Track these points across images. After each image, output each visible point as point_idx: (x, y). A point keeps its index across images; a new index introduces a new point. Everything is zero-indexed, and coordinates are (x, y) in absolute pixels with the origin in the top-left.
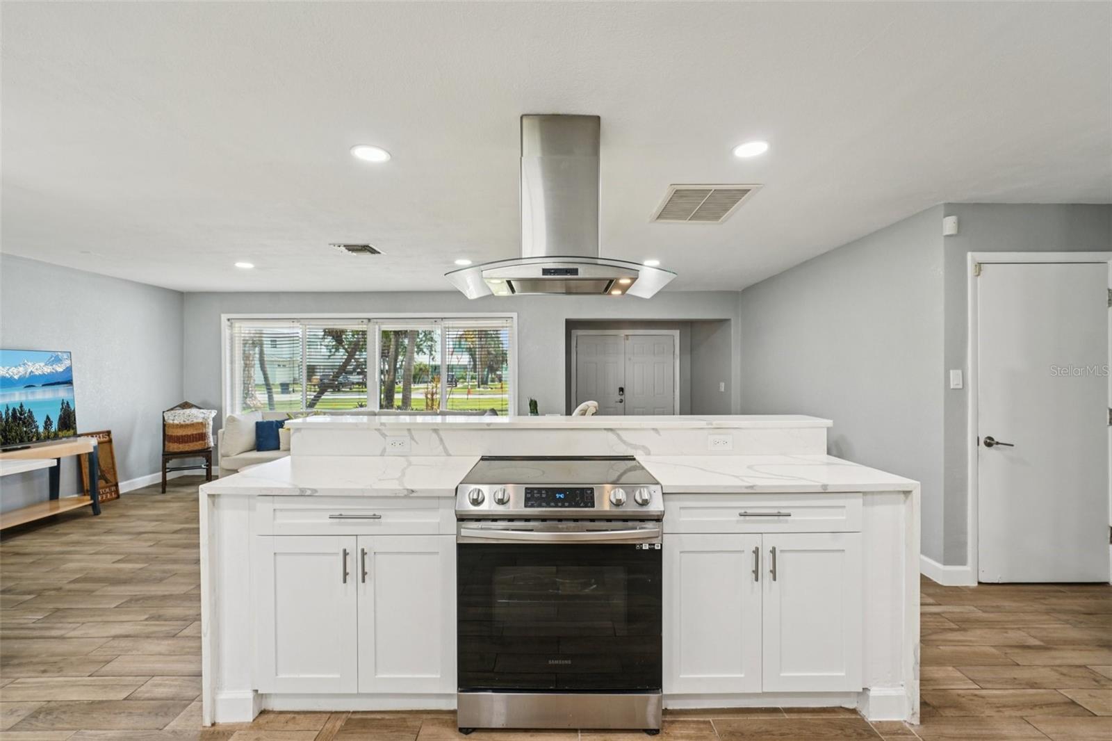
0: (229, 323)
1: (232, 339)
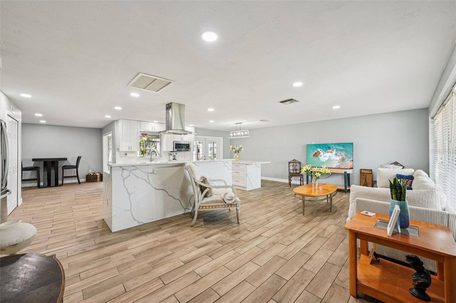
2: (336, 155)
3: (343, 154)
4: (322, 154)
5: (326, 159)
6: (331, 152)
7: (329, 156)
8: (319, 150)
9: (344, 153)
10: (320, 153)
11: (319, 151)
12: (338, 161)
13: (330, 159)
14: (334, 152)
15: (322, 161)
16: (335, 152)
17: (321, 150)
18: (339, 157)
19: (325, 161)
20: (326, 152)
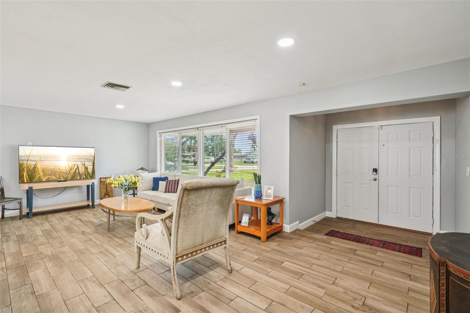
0: (160, 135)
1: (161, 141)
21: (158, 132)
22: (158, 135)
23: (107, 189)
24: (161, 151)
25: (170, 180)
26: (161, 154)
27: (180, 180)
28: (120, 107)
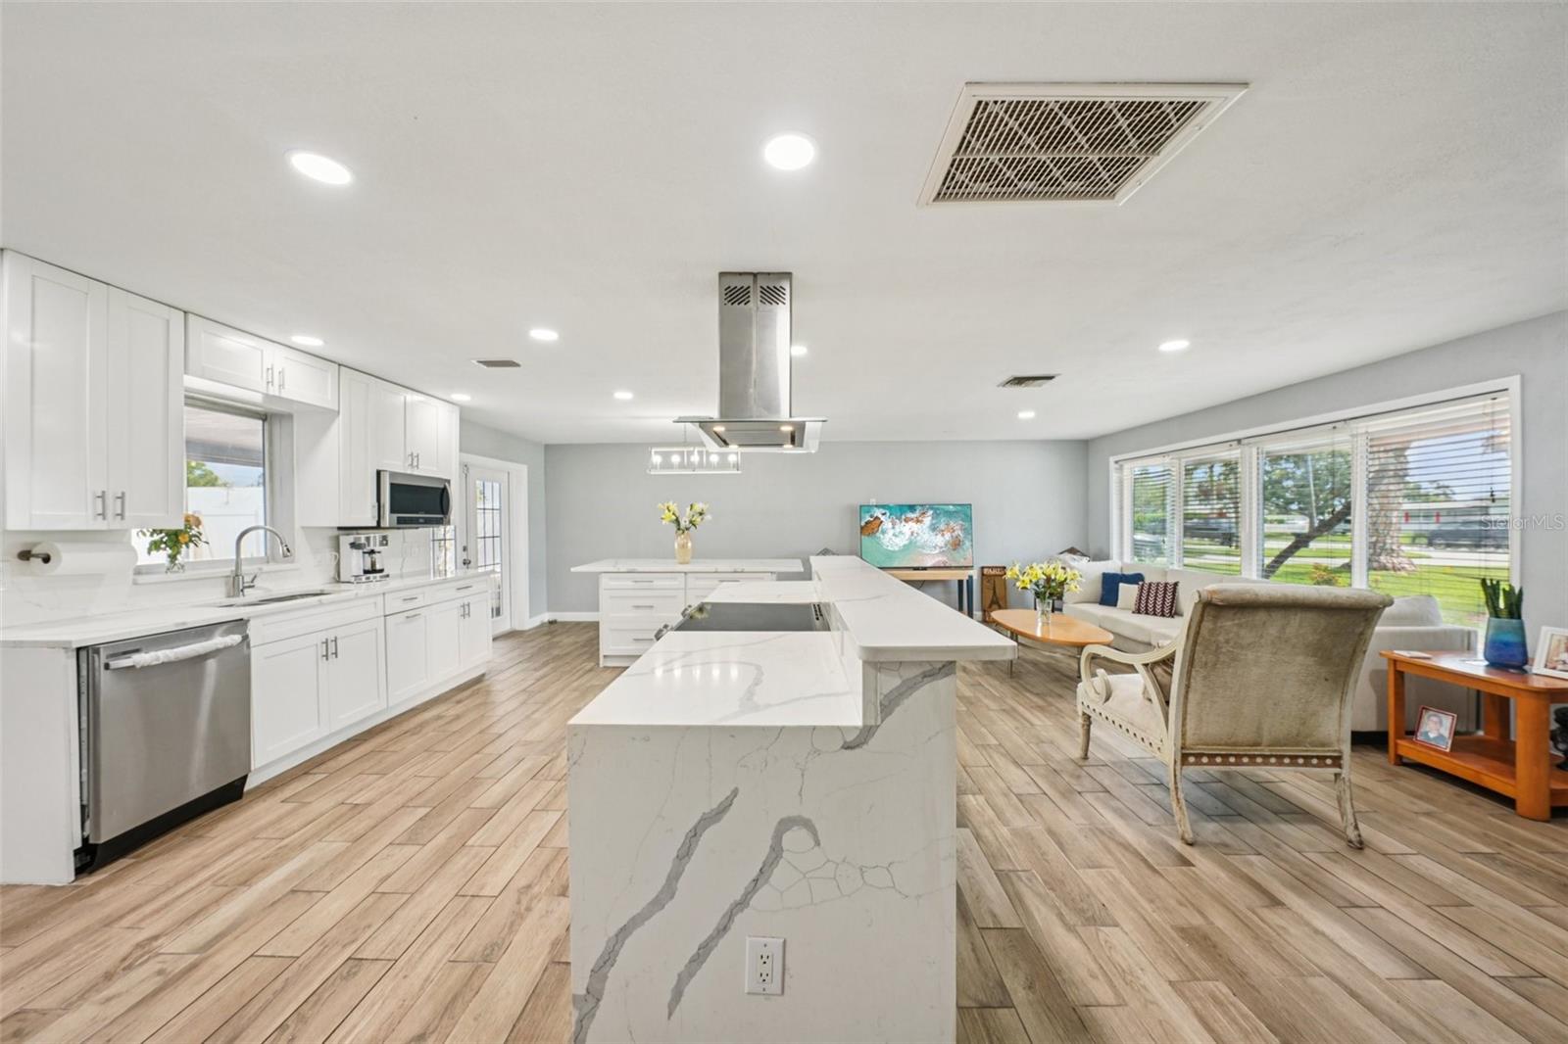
0: (1117, 466)
1: (1121, 482)
2: (934, 528)
3: (954, 524)
4: (887, 524)
5: (901, 541)
6: (918, 521)
7: (912, 534)
8: (878, 513)
9: (961, 522)
10: (882, 522)
11: (880, 516)
12: (941, 548)
13: (916, 543)
14: (927, 520)
15: (889, 548)
16: (930, 518)
17: (884, 514)
18: (943, 535)
19: (897, 549)
20: (900, 519)
21: (1112, 459)
22: (1112, 466)
23: (995, 592)
24: (1121, 508)
25: (1150, 584)
26: (1121, 516)
27: (1180, 585)
28: (1026, 415)
